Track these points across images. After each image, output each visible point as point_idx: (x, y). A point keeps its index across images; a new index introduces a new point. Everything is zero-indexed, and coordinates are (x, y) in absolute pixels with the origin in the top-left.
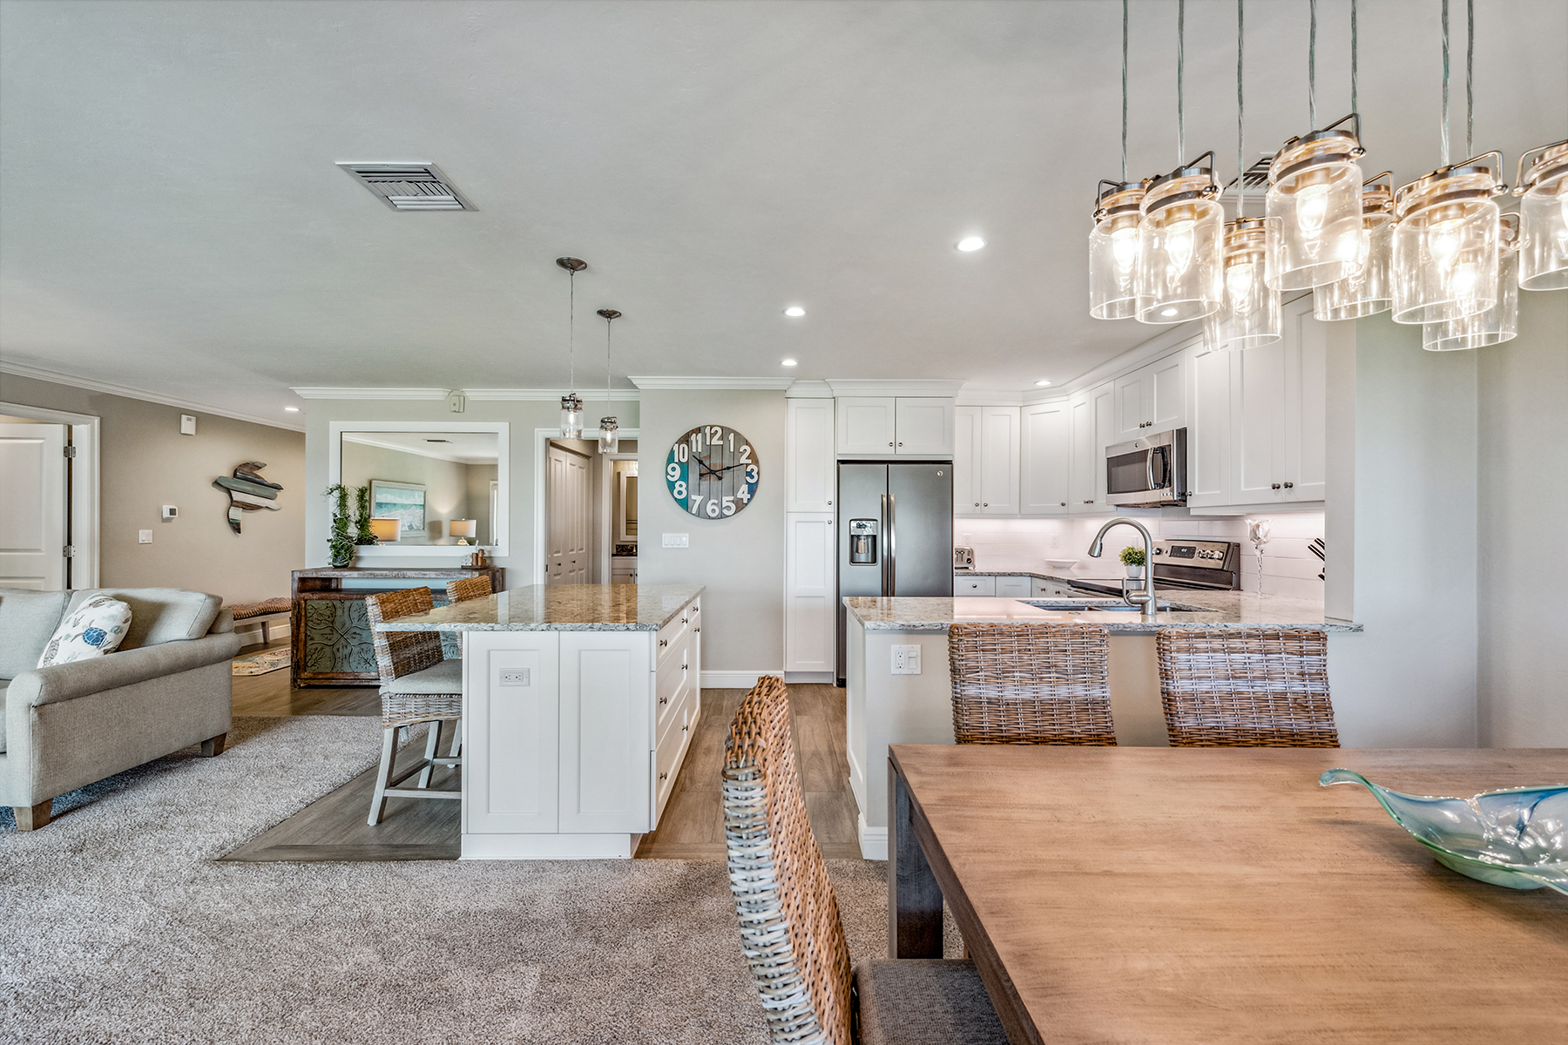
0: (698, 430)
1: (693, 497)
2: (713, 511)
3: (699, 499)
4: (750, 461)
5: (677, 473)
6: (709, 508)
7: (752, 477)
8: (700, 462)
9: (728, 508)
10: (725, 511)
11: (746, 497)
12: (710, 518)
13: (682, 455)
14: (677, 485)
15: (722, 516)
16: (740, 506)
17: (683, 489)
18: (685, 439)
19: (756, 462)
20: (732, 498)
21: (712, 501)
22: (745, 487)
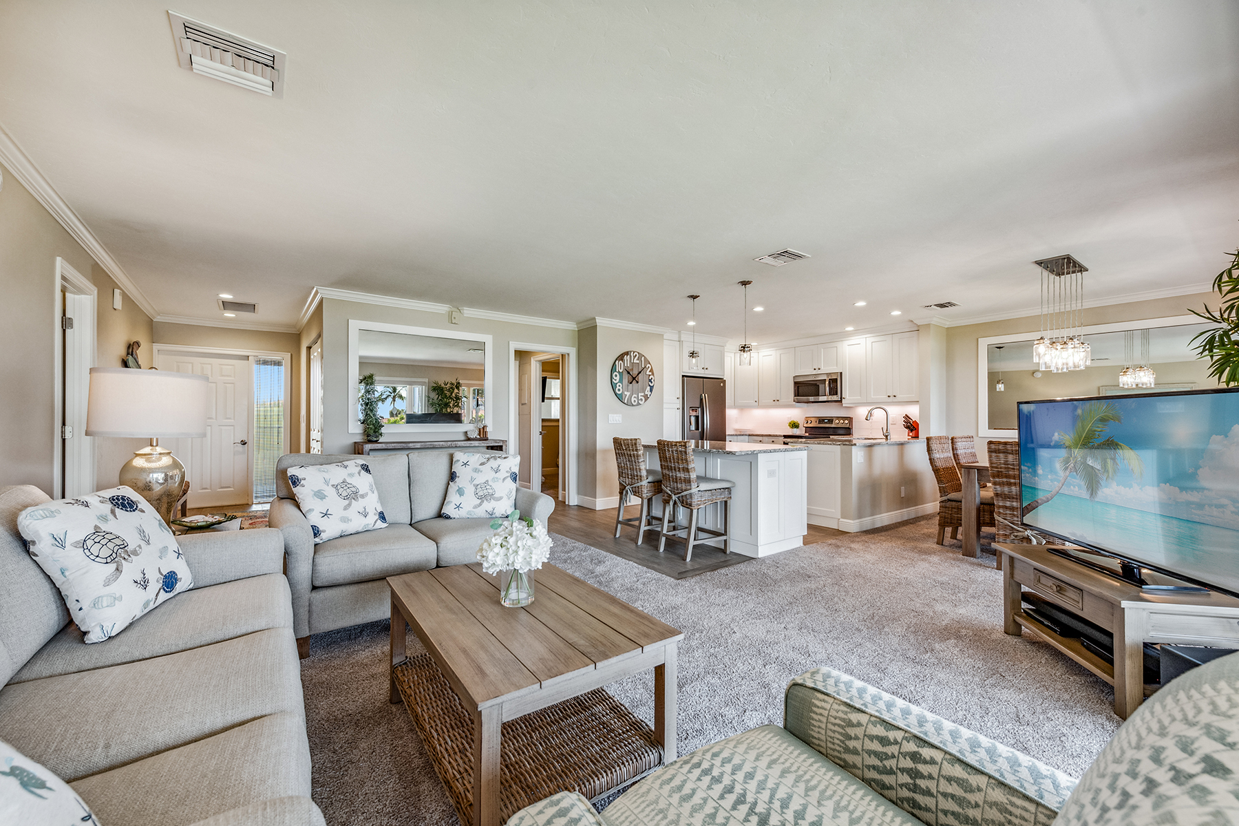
0: (627, 353)
1: (626, 393)
2: (635, 401)
3: (628, 394)
4: (650, 373)
5: (618, 378)
6: (633, 399)
7: (652, 383)
8: (629, 373)
9: (641, 399)
10: (640, 402)
11: (649, 393)
12: (633, 405)
13: (620, 367)
14: (617, 385)
15: (639, 404)
16: (646, 398)
17: (620, 388)
18: (621, 357)
19: (653, 374)
20: (643, 394)
21: (634, 395)
22: (649, 388)
